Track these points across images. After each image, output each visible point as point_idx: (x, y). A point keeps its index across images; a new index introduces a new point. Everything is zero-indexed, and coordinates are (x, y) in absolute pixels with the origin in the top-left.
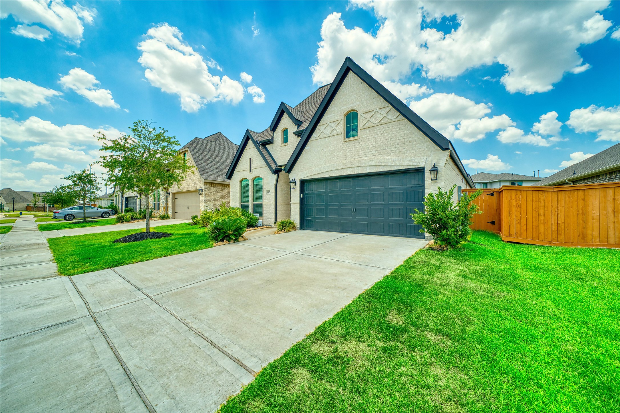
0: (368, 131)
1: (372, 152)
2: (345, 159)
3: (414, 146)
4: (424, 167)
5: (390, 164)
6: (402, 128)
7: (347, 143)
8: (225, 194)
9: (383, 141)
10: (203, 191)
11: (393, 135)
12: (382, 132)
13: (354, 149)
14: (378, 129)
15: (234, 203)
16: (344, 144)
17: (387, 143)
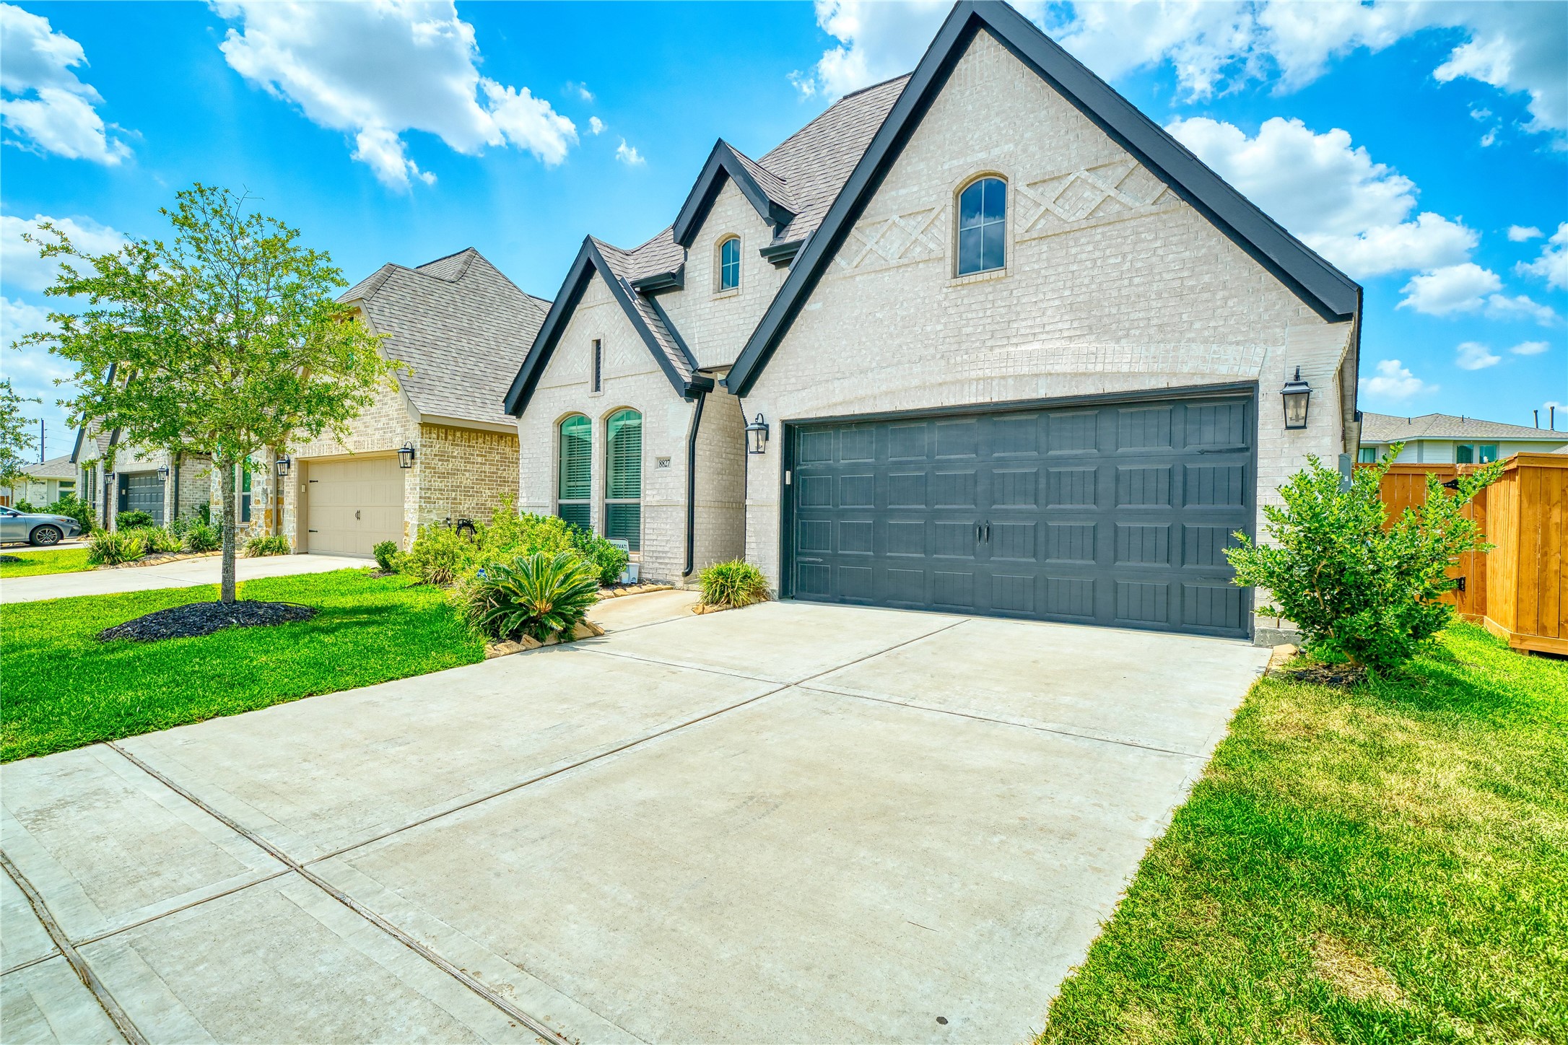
0: (1045, 248)
1: (1060, 326)
2: (955, 347)
3: (1218, 303)
4: (1256, 382)
5: (1125, 369)
6: (1174, 239)
7: (965, 292)
8: (494, 469)
9: (1100, 284)
10: (418, 454)
11: (1139, 265)
12: (1097, 254)
13: (988, 313)
14: (1083, 240)
15: (533, 501)
16: (953, 296)
17: (1115, 293)
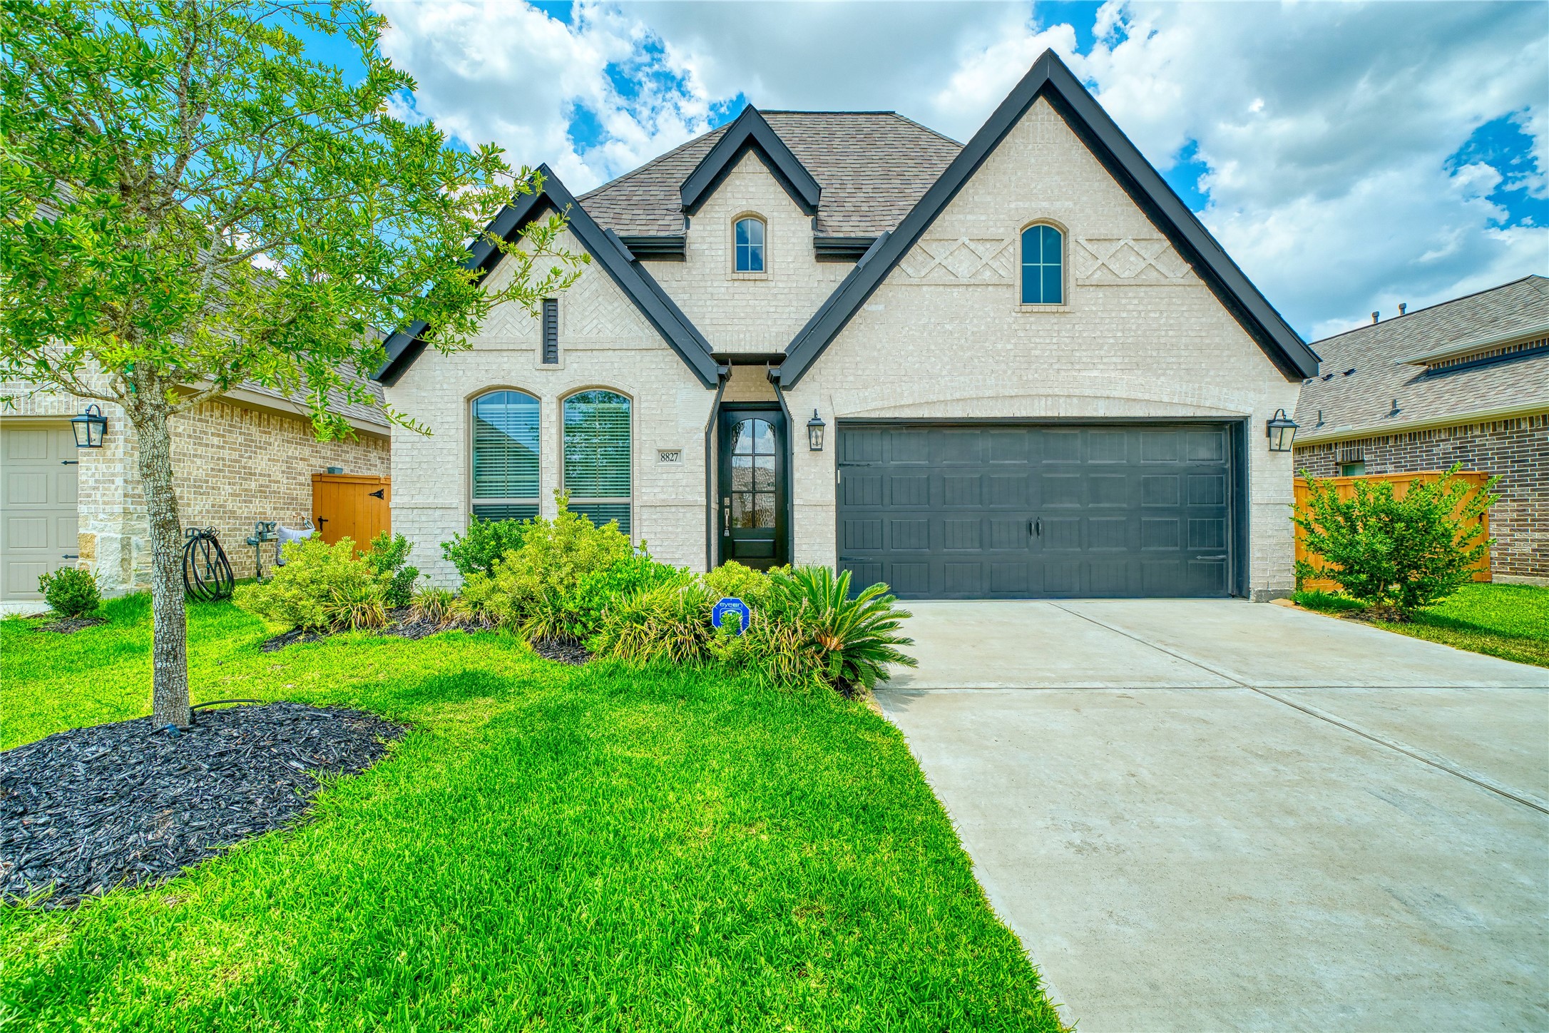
0: (1101, 295)
1: (1114, 359)
2: (1025, 366)
3: (1225, 359)
4: (1246, 418)
5: (1166, 399)
6: (1196, 307)
7: (1032, 319)
9: (1145, 331)
11: (1172, 322)
12: (1141, 308)
13: (1054, 340)
15: (406, 499)
16: (1022, 321)
17: (1155, 341)
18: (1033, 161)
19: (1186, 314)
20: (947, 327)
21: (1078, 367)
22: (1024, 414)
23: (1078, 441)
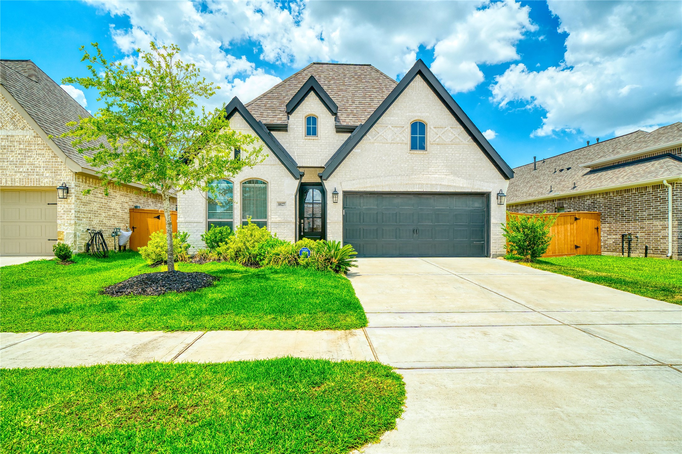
0: (439, 147)
1: (443, 171)
2: (412, 172)
3: (483, 171)
4: (490, 192)
5: (461, 185)
7: (414, 156)
9: (454, 161)
10: (72, 191)
11: (464, 157)
12: (453, 152)
13: (422, 164)
15: (183, 219)
16: (410, 156)
18: (415, 98)
19: (469, 155)
20: (383, 158)
21: (430, 173)
22: (411, 190)
23: (432, 200)
